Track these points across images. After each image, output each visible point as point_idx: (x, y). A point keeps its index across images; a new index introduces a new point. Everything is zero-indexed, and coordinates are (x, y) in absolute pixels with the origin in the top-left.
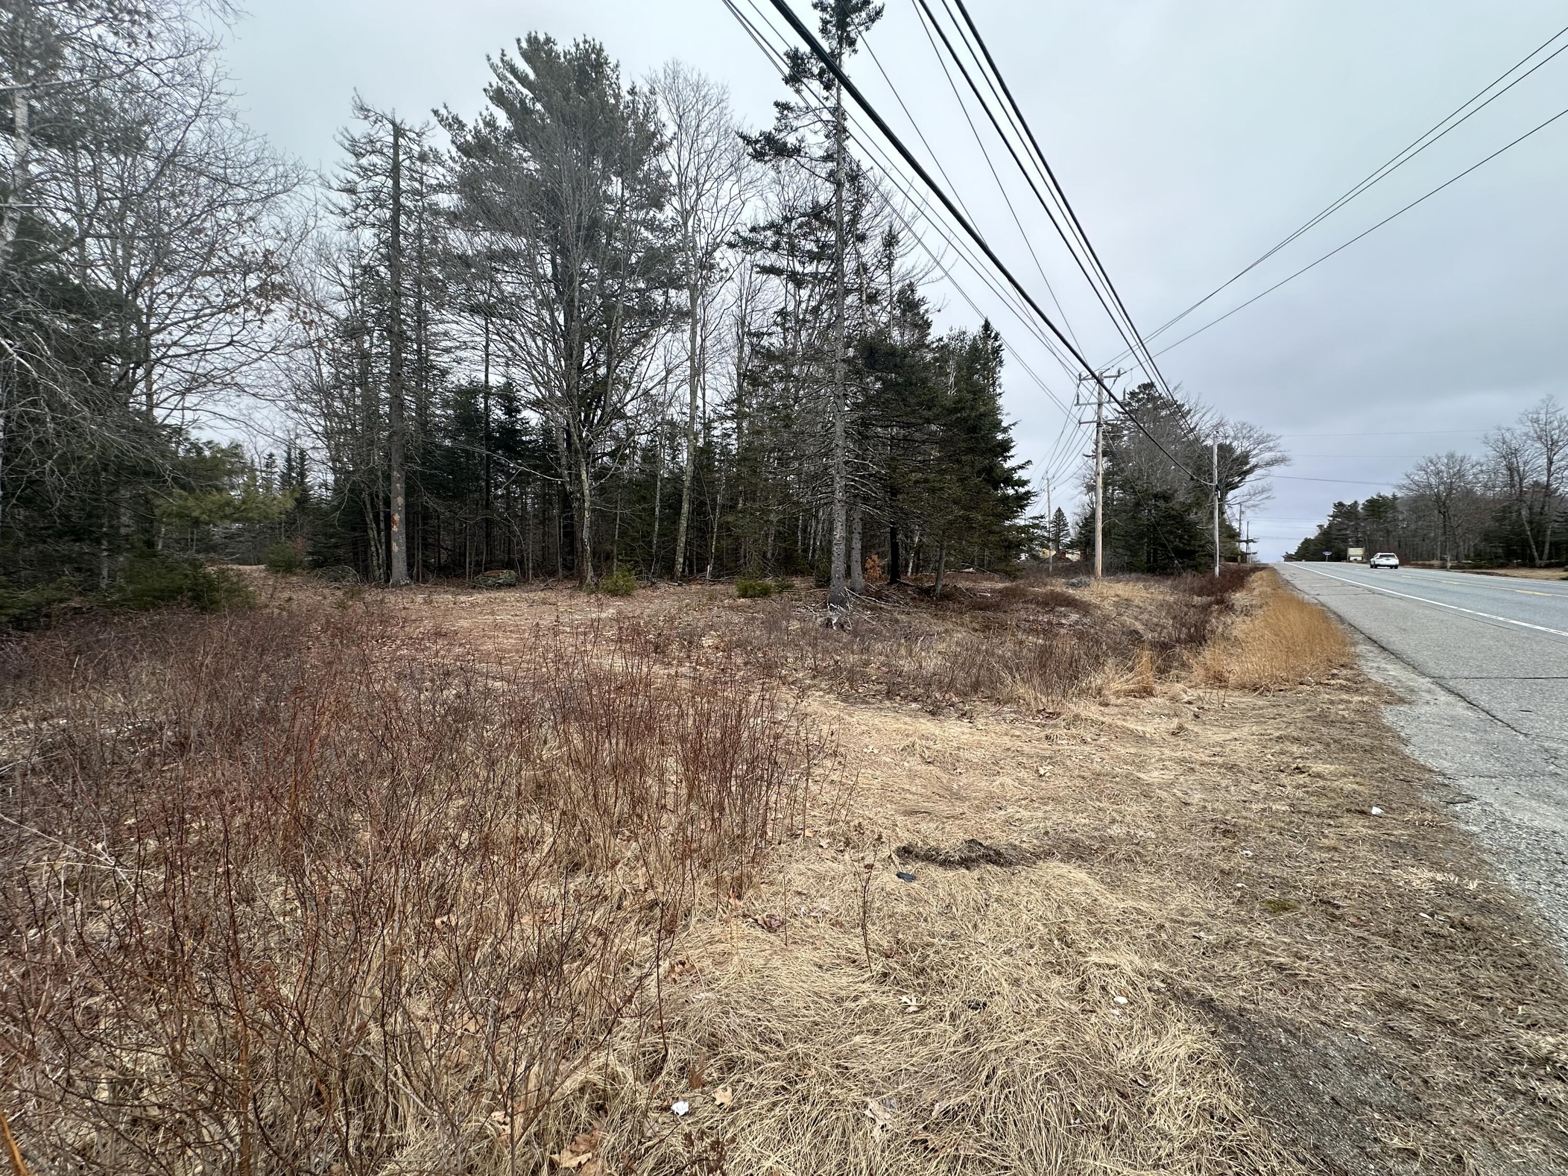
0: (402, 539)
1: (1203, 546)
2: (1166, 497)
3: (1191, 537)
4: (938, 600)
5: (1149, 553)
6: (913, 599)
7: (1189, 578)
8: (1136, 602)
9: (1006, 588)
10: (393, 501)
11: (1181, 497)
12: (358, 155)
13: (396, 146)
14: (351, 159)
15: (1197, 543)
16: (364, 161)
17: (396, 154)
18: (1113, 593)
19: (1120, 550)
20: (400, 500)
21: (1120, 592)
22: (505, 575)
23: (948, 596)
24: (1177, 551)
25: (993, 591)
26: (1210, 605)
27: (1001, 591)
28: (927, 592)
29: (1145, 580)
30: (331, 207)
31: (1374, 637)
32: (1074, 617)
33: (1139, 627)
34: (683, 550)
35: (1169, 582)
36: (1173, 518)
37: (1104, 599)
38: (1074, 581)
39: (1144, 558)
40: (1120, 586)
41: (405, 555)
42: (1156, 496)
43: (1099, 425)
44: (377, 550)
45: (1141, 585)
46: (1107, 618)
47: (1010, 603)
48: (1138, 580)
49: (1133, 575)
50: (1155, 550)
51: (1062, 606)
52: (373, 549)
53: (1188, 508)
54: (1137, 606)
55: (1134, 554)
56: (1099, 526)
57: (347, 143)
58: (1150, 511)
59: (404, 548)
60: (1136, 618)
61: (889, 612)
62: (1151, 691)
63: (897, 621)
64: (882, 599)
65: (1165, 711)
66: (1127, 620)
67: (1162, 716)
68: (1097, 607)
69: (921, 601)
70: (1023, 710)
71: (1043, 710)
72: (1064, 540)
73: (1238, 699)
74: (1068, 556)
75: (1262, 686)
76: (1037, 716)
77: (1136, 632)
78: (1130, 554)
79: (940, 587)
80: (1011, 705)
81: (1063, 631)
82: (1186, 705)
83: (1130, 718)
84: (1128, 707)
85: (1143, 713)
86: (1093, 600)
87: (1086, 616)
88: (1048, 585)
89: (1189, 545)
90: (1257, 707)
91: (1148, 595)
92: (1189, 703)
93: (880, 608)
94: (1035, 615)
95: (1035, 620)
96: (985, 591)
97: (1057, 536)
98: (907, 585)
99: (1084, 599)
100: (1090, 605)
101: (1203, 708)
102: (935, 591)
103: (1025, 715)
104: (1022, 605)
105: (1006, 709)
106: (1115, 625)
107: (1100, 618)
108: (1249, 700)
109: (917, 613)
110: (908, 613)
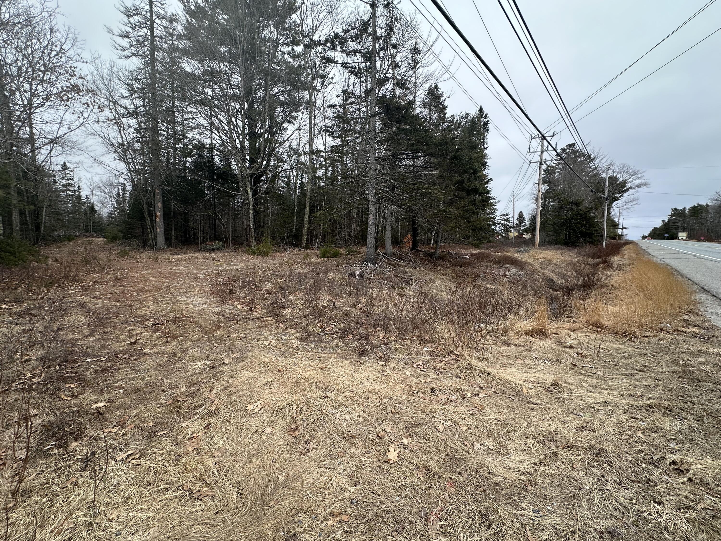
0: (162, 225)
1: (597, 231)
2: (577, 204)
3: (590, 226)
4: (436, 260)
5: (566, 234)
6: (421, 259)
7: (587, 248)
8: (555, 261)
9: (479, 253)
10: (156, 205)
11: (586, 204)
12: (129, 16)
13: (151, 11)
14: (125, 19)
15: (594, 229)
16: (131, 20)
17: (151, 16)
18: (541, 256)
19: (550, 233)
20: (160, 205)
21: (546, 256)
22: (216, 244)
23: (441, 258)
24: (581, 232)
25: (472, 255)
26: (598, 264)
27: (475, 255)
28: (431, 255)
29: (562, 249)
30: (117, 46)
32: (514, 271)
33: (554, 277)
34: (306, 231)
35: (576, 250)
36: (581, 215)
37: (535, 260)
38: (521, 249)
39: (563, 237)
40: (547, 252)
41: (163, 233)
42: (572, 203)
43: (541, 164)
44: (151, 231)
45: (559, 252)
46: (535, 271)
47: (479, 262)
48: (558, 249)
49: (556, 246)
50: (570, 233)
51: (508, 264)
52: (149, 230)
53: (589, 210)
54: (555, 264)
55: (558, 235)
56: (538, 219)
57: (123, 9)
58: (568, 211)
59: (163, 230)
60: (553, 272)
61: (403, 267)
62: (545, 332)
63: (406, 272)
64: (402, 259)
65: (550, 356)
66: (547, 272)
67: (546, 361)
68: (530, 265)
69: (426, 260)
70: (439, 349)
71: (453, 351)
72: (522, 228)
73: (611, 345)
74: (524, 236)
75: (631, 334)
76: (446, 357)
77: (551, 280)
78: (555, 234)
79: (438, 252)
80: (432, 344)
81: (505, 279)
82: (568, 350)
83: (520, 361)
84: (522, 348)
85: (531, 357)
86: (528, 260)
87: (522, 270)
88: (506, 251)
89: (589, 230)
90: (626, 355)
91: (563, 258)
92: (571, 347)
93: (398, 265)
94: (491, 269)
95: (490, 273)
96: (466, 255)
97: (520, 226)
98: (421, 251)
99: (523, 260)
100: (526, 263)
101: (581, 354)
102: (435, 254)
103: (437, 355)
104: (485, 263)
105: (426, 349)
106: (538, 275)
107: (531, 271)
108: (620, 346)
109: (420, 267)
110: (415, 268)
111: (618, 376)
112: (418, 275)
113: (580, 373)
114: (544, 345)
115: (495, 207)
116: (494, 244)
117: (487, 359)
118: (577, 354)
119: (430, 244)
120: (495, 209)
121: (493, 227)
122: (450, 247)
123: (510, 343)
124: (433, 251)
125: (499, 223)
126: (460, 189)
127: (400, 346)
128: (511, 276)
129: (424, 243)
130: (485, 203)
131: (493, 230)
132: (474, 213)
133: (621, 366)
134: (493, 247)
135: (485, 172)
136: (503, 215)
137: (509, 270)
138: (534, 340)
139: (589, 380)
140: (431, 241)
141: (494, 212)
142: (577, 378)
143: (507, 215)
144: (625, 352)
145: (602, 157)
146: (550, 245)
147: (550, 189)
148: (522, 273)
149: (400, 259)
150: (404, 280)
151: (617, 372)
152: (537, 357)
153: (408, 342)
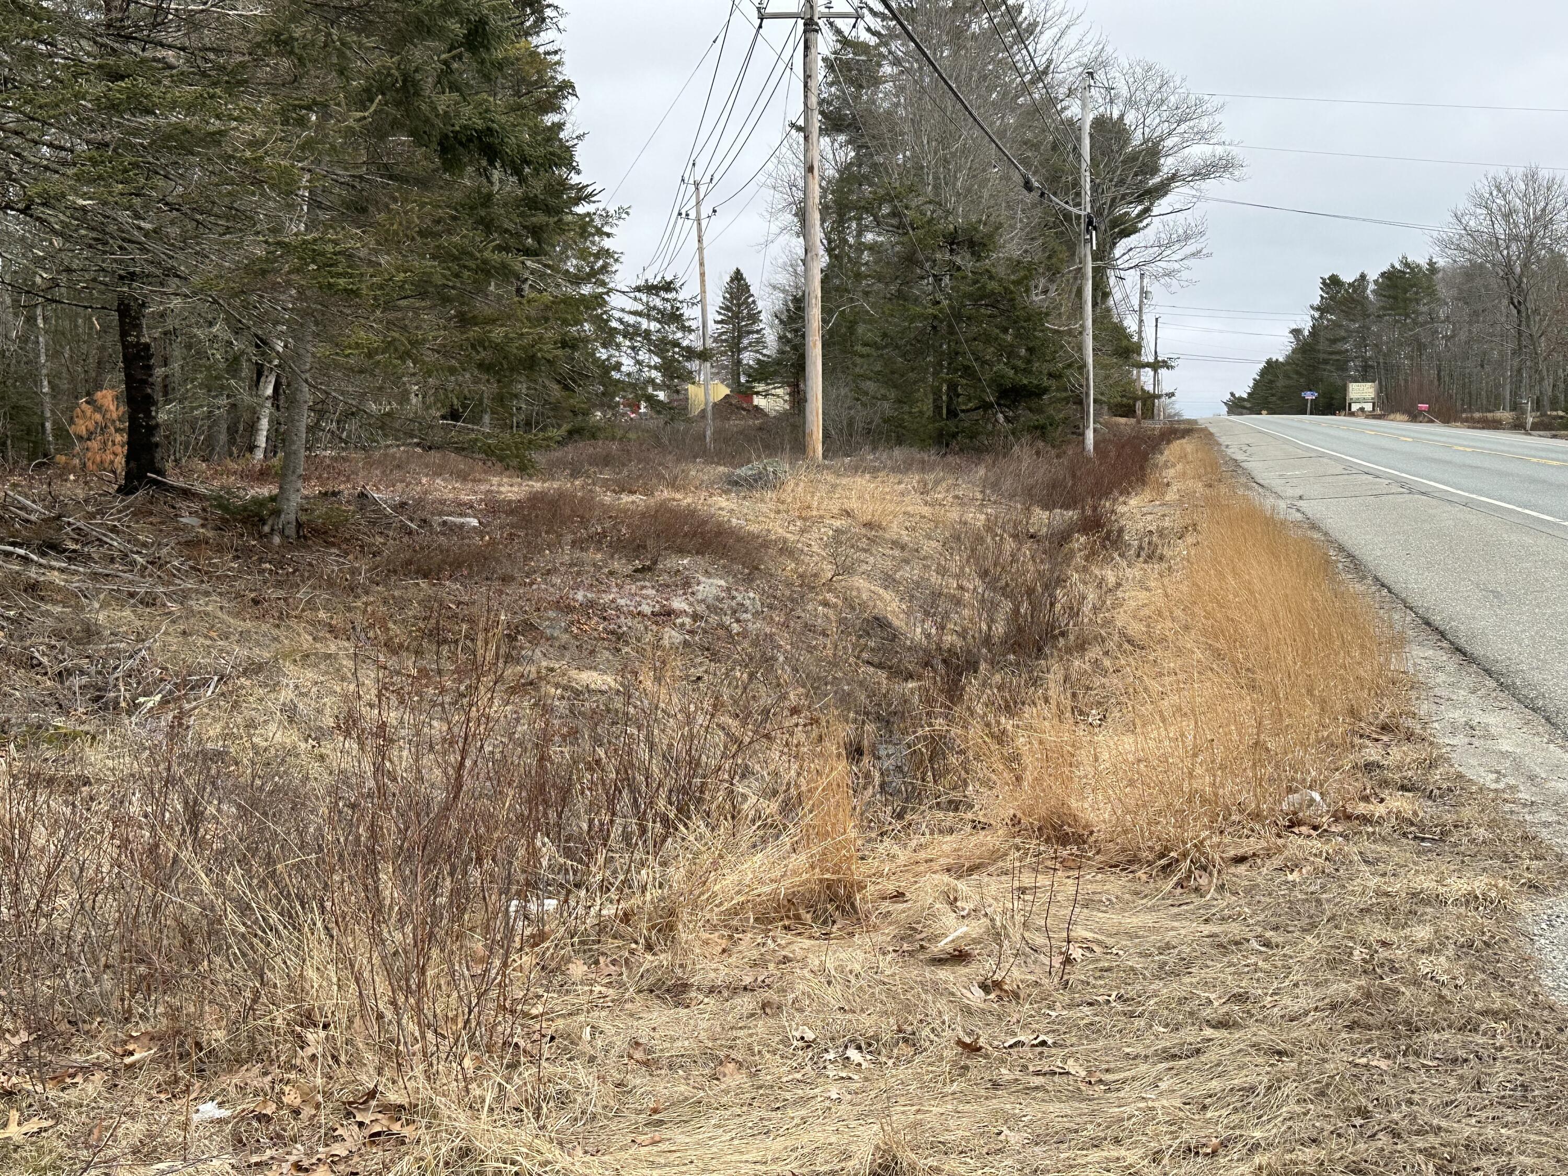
1: (1058, 376)
2: (974, 242)
3: (1030, 350)
4: (287, 545)
5: (937, 393)
6: (193, 544)
7: (1026, 459)
8: (896, 530)
9: (535, 499)
11: (1012, 245)
15: (1047, 367)
18: (835, 506)
19: (870, 386)
21: (853, 504)
23: (319, 532)
25: (494, 507)
27: (513, 509)
28: (254, 517)
29: (924, 467)
31: (1437, 619)
33: (892, 606)
35: (982, 472)
36: (993, 300)
37: (808, 522)
38: (743, 471)
39: (927, 407)
40: (862, 482)
42: (952, 240)
43: (810, 27)
45: (914, 479)
46: (809, 583)
47: (534, 549)
48: (905, 468)
49: (897, 452)
50: (952, 387)
51: (682, 551)
53: (1025, 274)
54: (895, 544)
55: (906, 395)
56: (815, 314)
58: (938, 279)
60: (889, 581)
61: (70, 598)
62: (849, 897)
63: (90, 633)
64: (55, 547)
65: (867, 1022)
66: (862, 586)
67: (852, 1053)
68: (787, 550)
69: (220, 549)
70: (292, 1097)
71: (372, 1094)
72: (748, 358)
73: (1116, 918)
74: (758, 401)
75: (1185, 855)
76: (332, 1137)
77: (880, 623)
78: (893, 394)
79: (293, 503)
80: (252, 1075)
81: (671, 636)
82: (944, 974)
83: (733, 1078)
84: (746, 1003)
85: (786, 1042)
86: (778, 529)
87: (749, 580)
88: (673, 485)
89: (1027, 371)
90: (1170, 959)
91: (926, 511)
92: (959, 957)
93: (33, 588)
94: (597, 585)
95: (592, 604)
96: (463, 508)
97: (735, 347)
98: (186, 494)
99: (754, 528)
100: (766, 544)
101: (998, 985)
102: (277, 513)
103: (278, 1139)
104: (566, 554)
105: (210, 1110)
106: (826, 604)
107: (789, 585)
108: (1148, 919)
109: (183, 597)
110: (149, 601)
111: (1143, 1068)
112: (174, 642)
113: (996, 1085)
114: (841, 969)
115: (607, 243)
116: (615, 446)
117: (563, 1100)
118: (984, 987)
119: (252, 448)
120: (607, 253)
121: (602, 354)
122: (369, 464)
123: (685, 987)
124: (266, 491)
125: (631, 332)
126: (396, 126)
127: (33, 1125)
128: (695, 617)
129: (210, 442)
130: (540, 218)
131: (606, 368)
132: (486, 271)
133: (1153, 1015)
134: (606, 461)
135: (543, 40)
136: (650, 289)
137: (687, 584)
138: (800, 945)
139: (1031, 1110)
140: (252, 428)
141: (604, 269)
142: (981, 1110)
143: (668, 287)
144: (1168, 946)
145: (1064, 21)
146: (874, 449)
147: (858, 161)
148: (750, 597)
149: (51, 547)
150: (77, 682)
151: (1138, 1049)
152: (810, 1035)
153: (94, 1086)
